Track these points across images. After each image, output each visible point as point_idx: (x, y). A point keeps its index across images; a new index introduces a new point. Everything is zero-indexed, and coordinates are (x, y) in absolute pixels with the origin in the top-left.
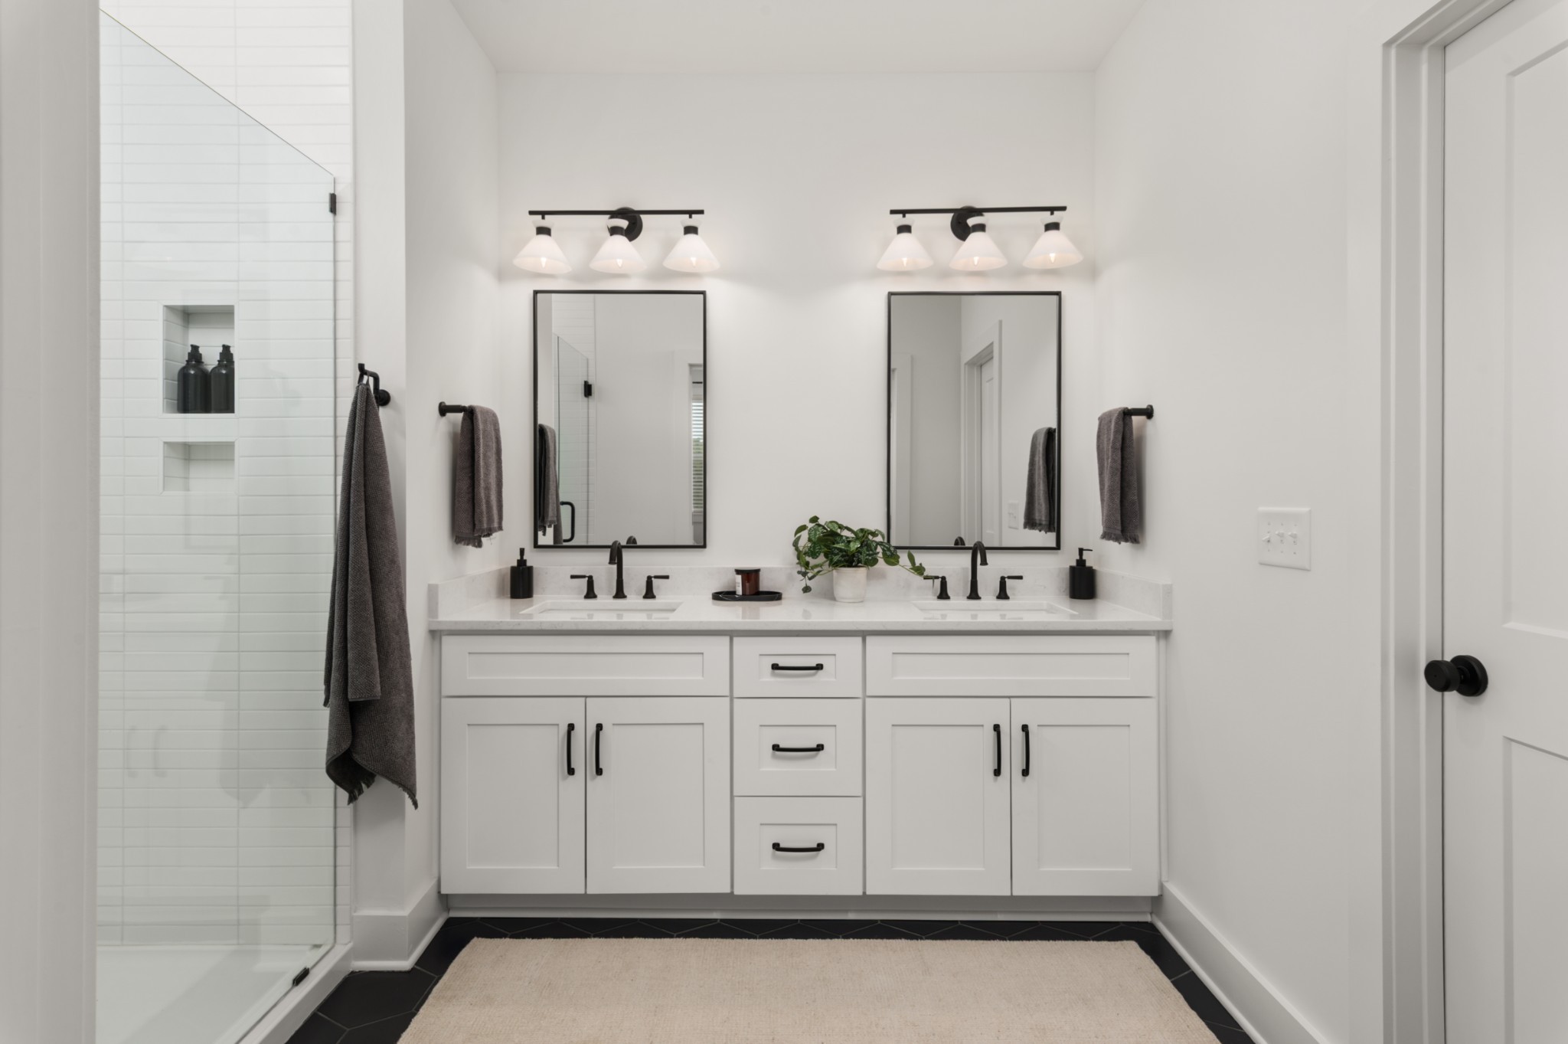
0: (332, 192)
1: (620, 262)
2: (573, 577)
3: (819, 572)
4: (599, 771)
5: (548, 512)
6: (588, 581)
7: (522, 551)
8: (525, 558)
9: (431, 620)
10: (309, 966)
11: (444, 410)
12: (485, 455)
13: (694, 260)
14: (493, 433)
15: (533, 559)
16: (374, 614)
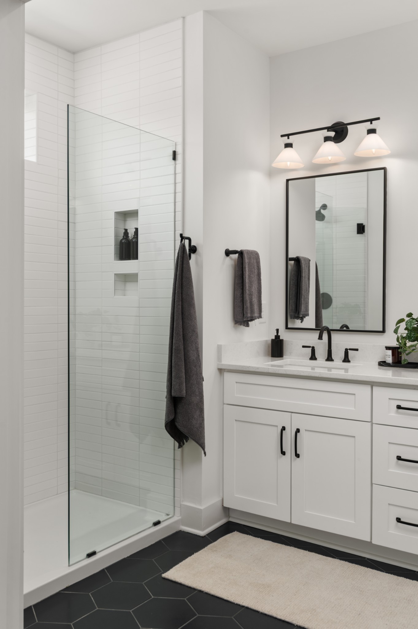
0: (174, 150)
1: (330, 158)
2: (304, 347)
3: (413, 350)
4: (297, 456)
5: (301, 308)
6: (312, 350)
7: (277, 330)
8: (279, 334)
9: (218, 363)
10: (161, 520)
11: (228, 253)
12: (249, 276)
13: (374, 151)
14: (255, 264)
15: (285, 335)
16: (184, 355)
